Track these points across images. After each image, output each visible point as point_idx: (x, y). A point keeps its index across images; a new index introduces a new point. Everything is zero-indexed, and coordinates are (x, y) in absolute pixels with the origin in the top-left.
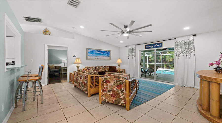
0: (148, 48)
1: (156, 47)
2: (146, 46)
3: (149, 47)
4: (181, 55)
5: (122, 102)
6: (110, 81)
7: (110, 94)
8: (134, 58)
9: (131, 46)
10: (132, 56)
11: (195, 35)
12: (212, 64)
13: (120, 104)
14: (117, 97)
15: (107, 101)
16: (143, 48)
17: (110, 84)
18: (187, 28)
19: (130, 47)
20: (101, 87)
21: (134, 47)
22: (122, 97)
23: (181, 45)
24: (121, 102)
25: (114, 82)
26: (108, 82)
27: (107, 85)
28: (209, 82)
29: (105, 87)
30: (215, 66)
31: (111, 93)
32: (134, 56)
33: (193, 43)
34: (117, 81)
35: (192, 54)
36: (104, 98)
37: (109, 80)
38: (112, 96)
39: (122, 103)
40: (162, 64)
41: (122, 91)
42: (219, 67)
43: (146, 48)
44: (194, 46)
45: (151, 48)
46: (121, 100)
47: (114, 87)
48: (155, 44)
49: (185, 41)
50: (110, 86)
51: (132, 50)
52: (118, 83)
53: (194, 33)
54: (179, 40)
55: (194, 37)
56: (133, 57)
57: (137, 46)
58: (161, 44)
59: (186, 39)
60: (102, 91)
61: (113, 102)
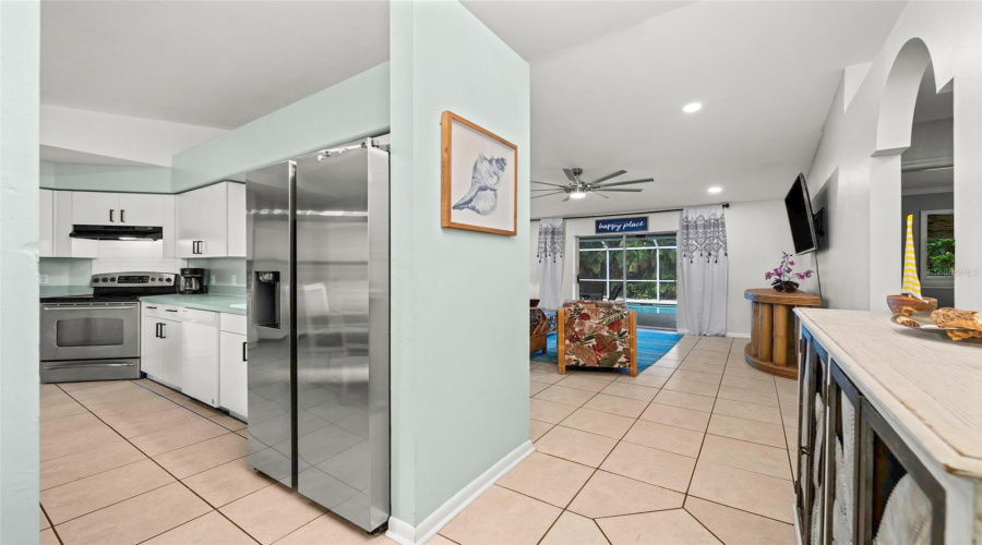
0: (605, 230)
1: (628, 229)
2: (598, 223)
3: (608, 227)
4: (696, 254)
5: (622, 359)
6: (592, 315)
7: (591, 345)
8: (558, 259)
9: (550, 221)
10: (552, 254)
11: (727, 206)
12: (769, 276)
13: (616, 366)
14: (609, 351)
15: (582, 363)
16: (589, 229)
17: (593, 322)
18: (715, 190)
19: (545, 224)
20: (566, 332)
21: (558, 224)
22: (620, 349)
23: (696, 227)
24: (620, 360)
25: (602, 315)
26: (586, 317)
27: (581, 324)
28: (771, 306)
29: (577, 330)
30: (773, 279)
31: (594, 342)
32: (558, 255)
33: (723, 224)
34: (609, 314)
35: (722, 251)
36: (574, 357)
37: (590, 313)
38: (595, 350)
39: (621, 363)
40: (608, 280)
41: (621, 335)
42: (780, 281)
43: (598, 231)
44: (724, 231)
45: (614, 230)
46: (620, 356)
47: (601, 329)
48: (628, 220)
49: (706, 218)
50: (591, 327)
51: (553, 233)
52: (613, 317)
53: (725, 200)
54: (692, 215)
55: (726, 209)
56: (555, 258)
57: (568, 221)
58: (645, 220)
59: (707, 214)
60: (567, 342)
61: (598, 362)
